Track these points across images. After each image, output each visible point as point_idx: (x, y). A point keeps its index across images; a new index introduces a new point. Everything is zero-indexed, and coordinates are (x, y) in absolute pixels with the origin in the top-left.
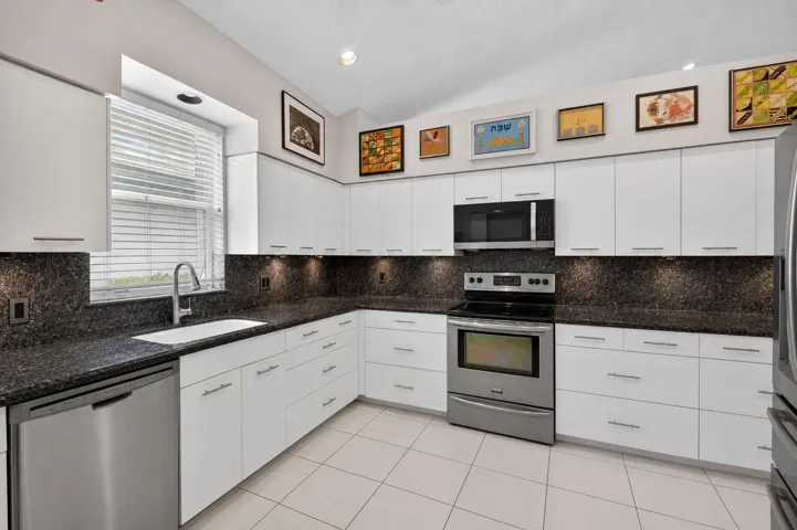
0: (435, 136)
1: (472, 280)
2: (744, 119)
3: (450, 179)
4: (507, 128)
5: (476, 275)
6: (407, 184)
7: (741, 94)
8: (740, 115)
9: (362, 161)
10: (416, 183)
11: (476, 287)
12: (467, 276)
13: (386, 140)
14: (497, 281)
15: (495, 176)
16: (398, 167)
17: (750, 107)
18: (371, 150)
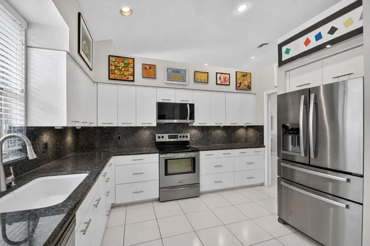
0: (150, 68)
1: (159, 137)
2: (240, 86)
3: (154, 89)
4: (179, 72)
5: (161, 135)
6: (134, 88)
7: (239, 79)
8: (238, 85)
9: (110, 72)
10: (139, 89)
11: (161, 140)
12: (157, 135)
13: (125, 64)
14: (170, 137)
15: (173, 91)
16: (132, 79)
17: (240, 83)
18: (116, 66)
